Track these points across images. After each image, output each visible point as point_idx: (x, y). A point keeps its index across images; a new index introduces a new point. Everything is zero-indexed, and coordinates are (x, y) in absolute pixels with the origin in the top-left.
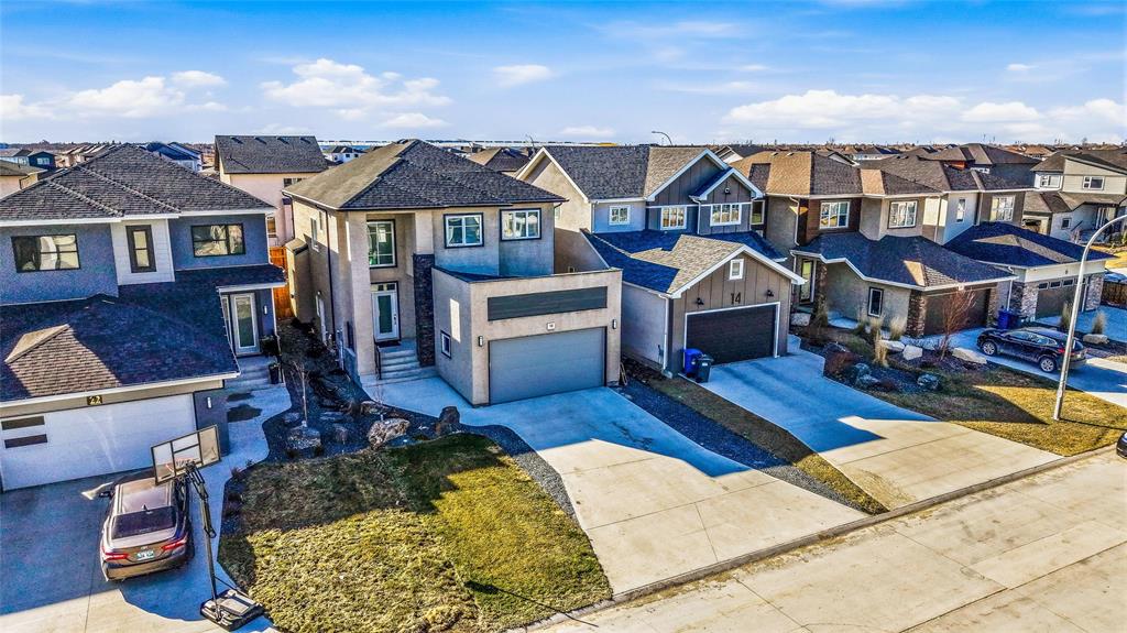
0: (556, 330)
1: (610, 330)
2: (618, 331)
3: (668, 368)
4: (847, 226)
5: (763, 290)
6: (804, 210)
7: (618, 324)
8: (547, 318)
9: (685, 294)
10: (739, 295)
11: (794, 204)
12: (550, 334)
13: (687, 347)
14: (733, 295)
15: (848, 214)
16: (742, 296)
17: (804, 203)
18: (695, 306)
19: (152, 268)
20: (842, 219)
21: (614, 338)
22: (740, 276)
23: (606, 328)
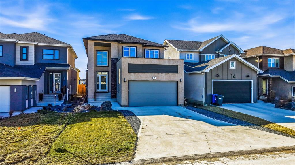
0: (157, 80)
1: (179, 83)
2: (183, 83)
3: (205, 102)
4: (279, 67)
5: (246, 75)
6: (261, 60)
7: (183, 80)
8: (152, 74)
9: (211, 70)
10: (235, 75)
11: (257, 59)
12: (154, 81)
13: (213, 94)
14: (232, 75)
15: (279, 63)
16: (236, 76)
17: (261, 57)
18: (216, 78)
19: (27, 60)
20: (277, 65)
21: (181, 86)
22: (235, 68)
23: (178, 81)
